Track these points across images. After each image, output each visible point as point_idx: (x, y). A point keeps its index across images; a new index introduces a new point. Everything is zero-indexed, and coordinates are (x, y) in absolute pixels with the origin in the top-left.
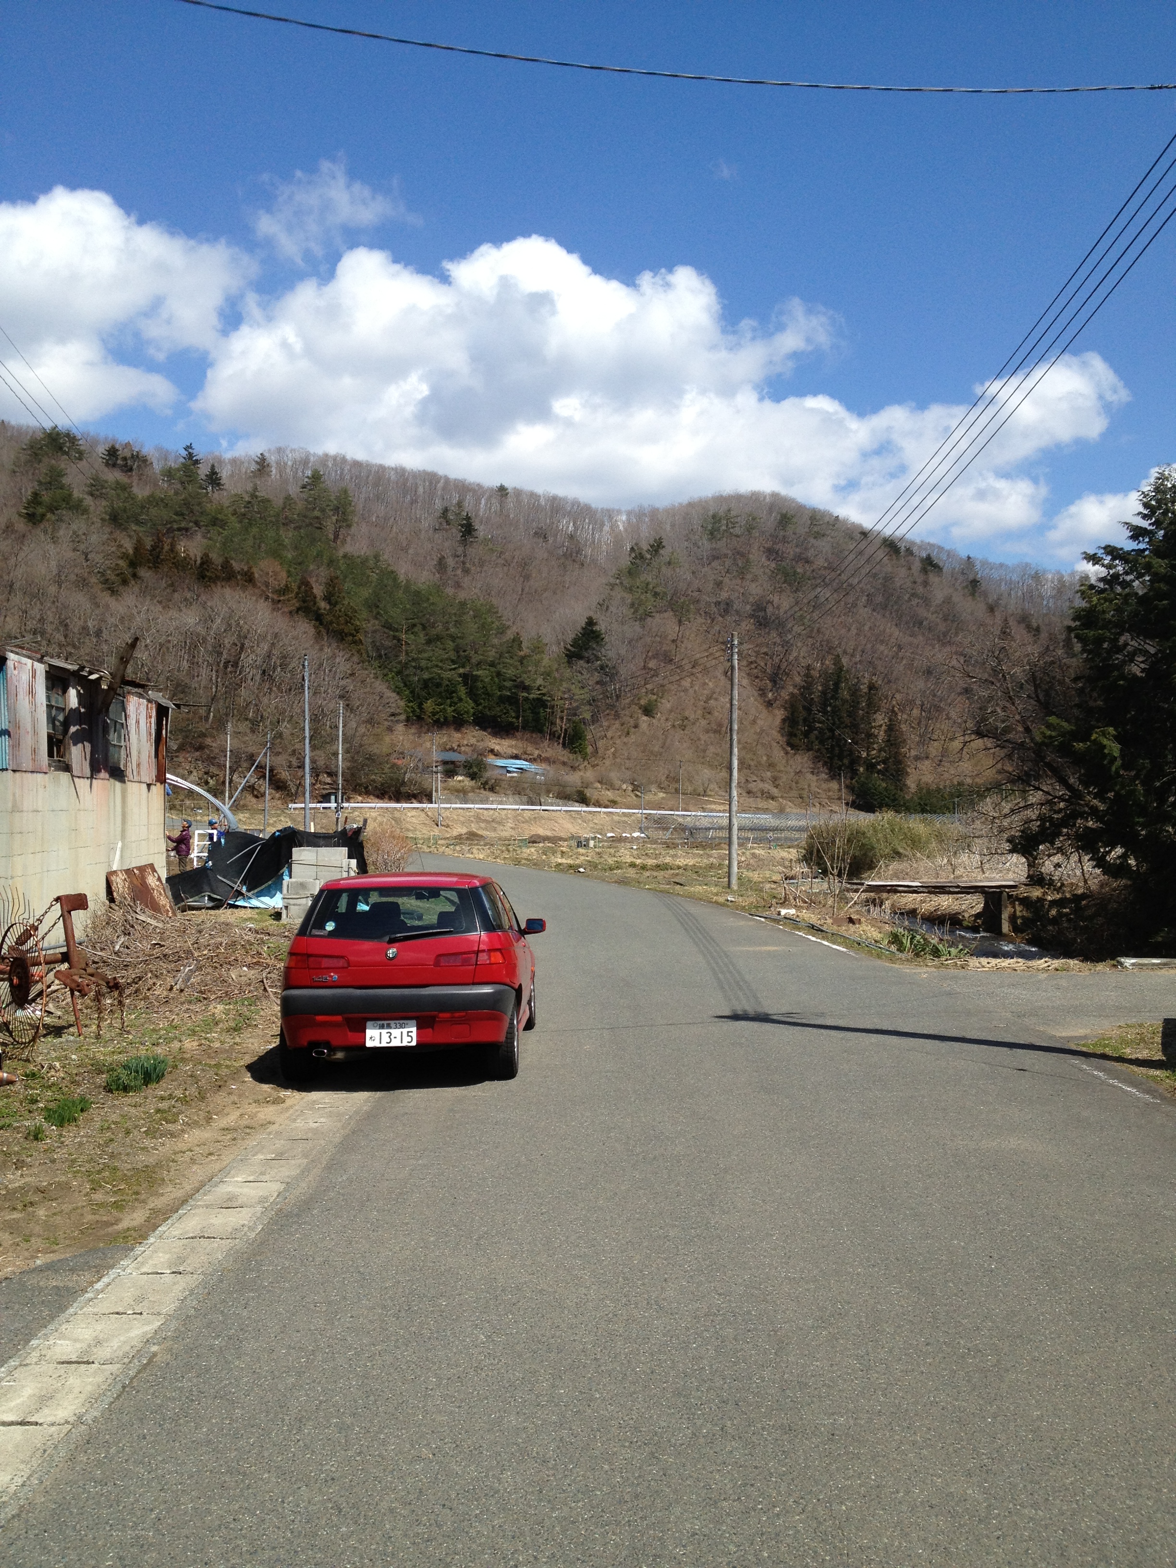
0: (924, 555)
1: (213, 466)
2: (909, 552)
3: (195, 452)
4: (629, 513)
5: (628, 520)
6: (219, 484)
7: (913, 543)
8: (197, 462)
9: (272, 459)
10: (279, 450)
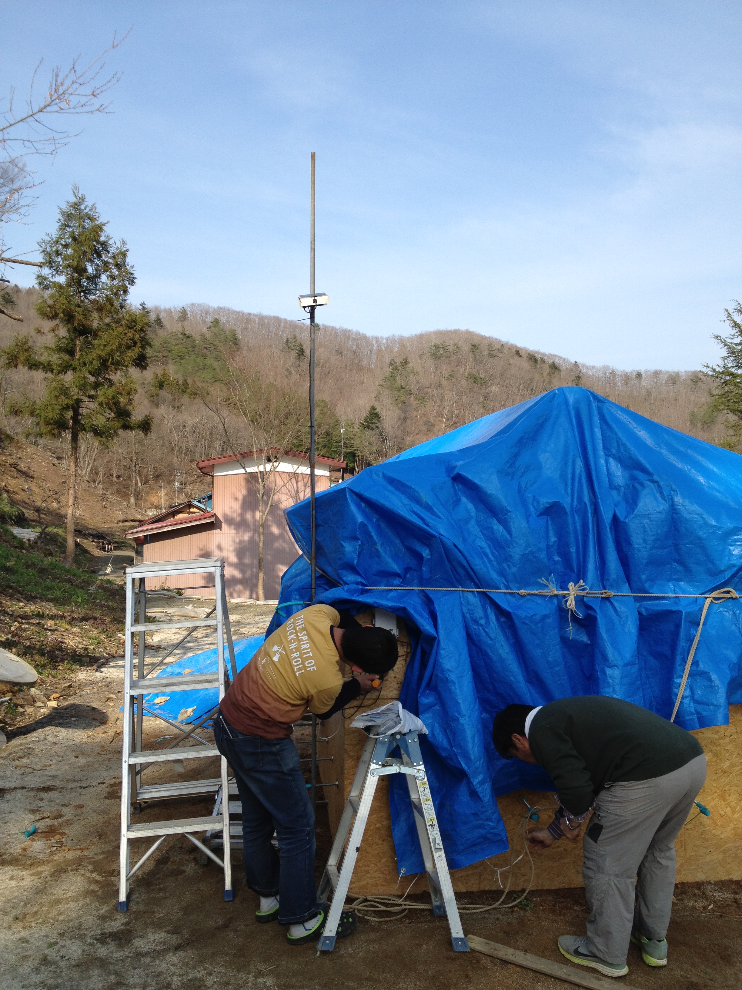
0: (551, 361)
1: (158, 316)
2: (543, 361)
3: (145, 306)
4: (387, 339)
5: (387, 343)
6: (161, 326)
7: (545, 355)
8: (148, 312)
9: (188, 310)
10: (192, 305)
